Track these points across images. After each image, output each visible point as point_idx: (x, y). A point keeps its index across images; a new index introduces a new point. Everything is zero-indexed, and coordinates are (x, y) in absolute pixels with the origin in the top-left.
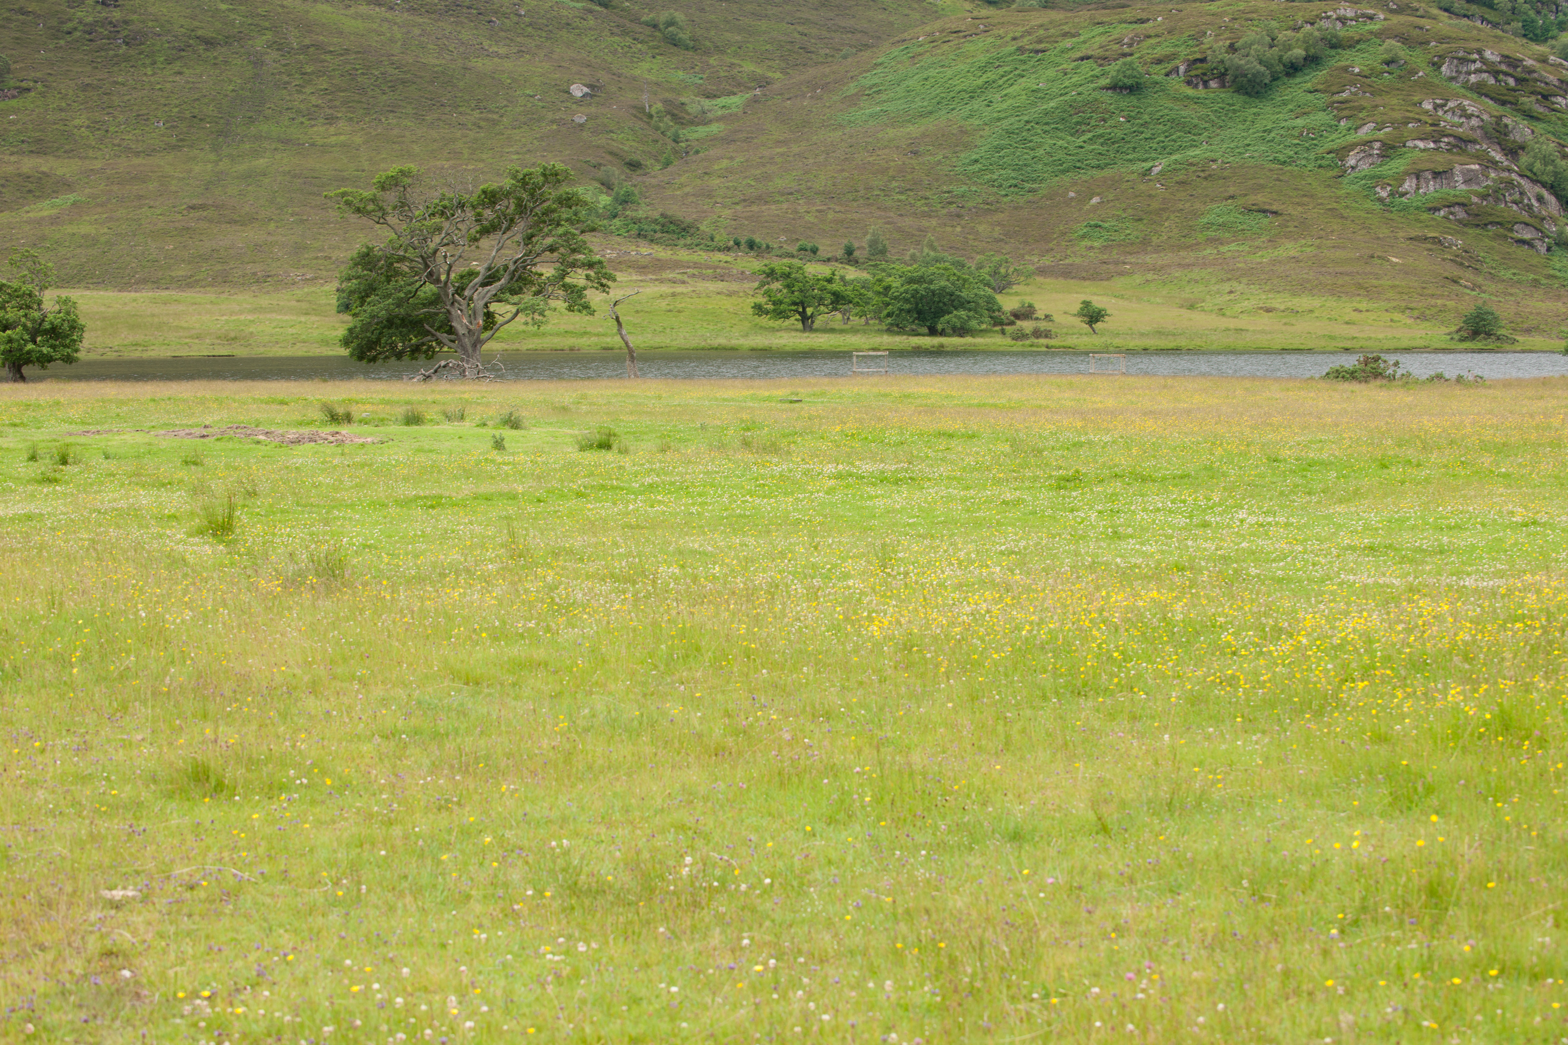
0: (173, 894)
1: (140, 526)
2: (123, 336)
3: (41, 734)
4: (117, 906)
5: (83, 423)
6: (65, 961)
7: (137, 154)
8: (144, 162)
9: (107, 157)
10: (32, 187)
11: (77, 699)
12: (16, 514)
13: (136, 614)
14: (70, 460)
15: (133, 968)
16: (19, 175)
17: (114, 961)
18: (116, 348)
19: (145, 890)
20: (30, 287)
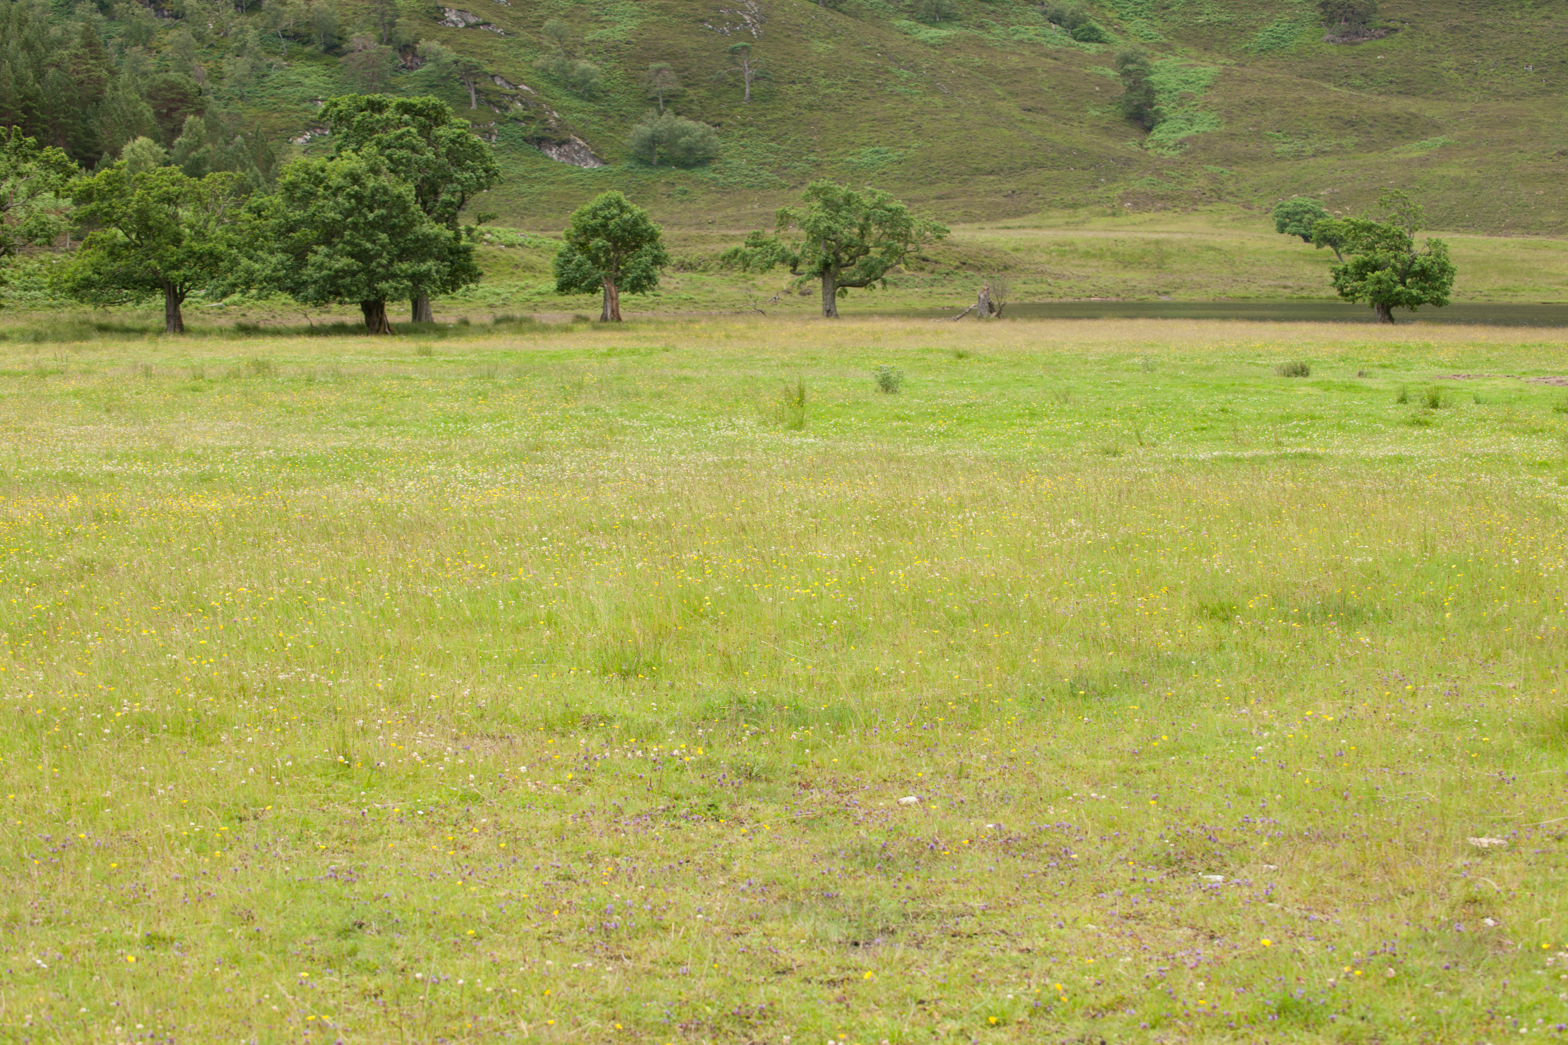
0: (1539, 845)
1: (1512, 473)
2: (1492, 280)
3: (1412, 677)
4: (1483, 853)
5: (1453, 367)
6: (1428, 906)
7: (1507, 98)
8: (1514, 106)
9: (1477, 100)
10: (1400, 127)
11: (1449, 644)
12: (1386, 455)
13: (1509, 560)
14: (1440, 404)
15: (1496, 917)
16: (1388, 115)
17: (1478, 909)
18: (1486, 293)
19: (1512, 839)
20: (1400, 228)
